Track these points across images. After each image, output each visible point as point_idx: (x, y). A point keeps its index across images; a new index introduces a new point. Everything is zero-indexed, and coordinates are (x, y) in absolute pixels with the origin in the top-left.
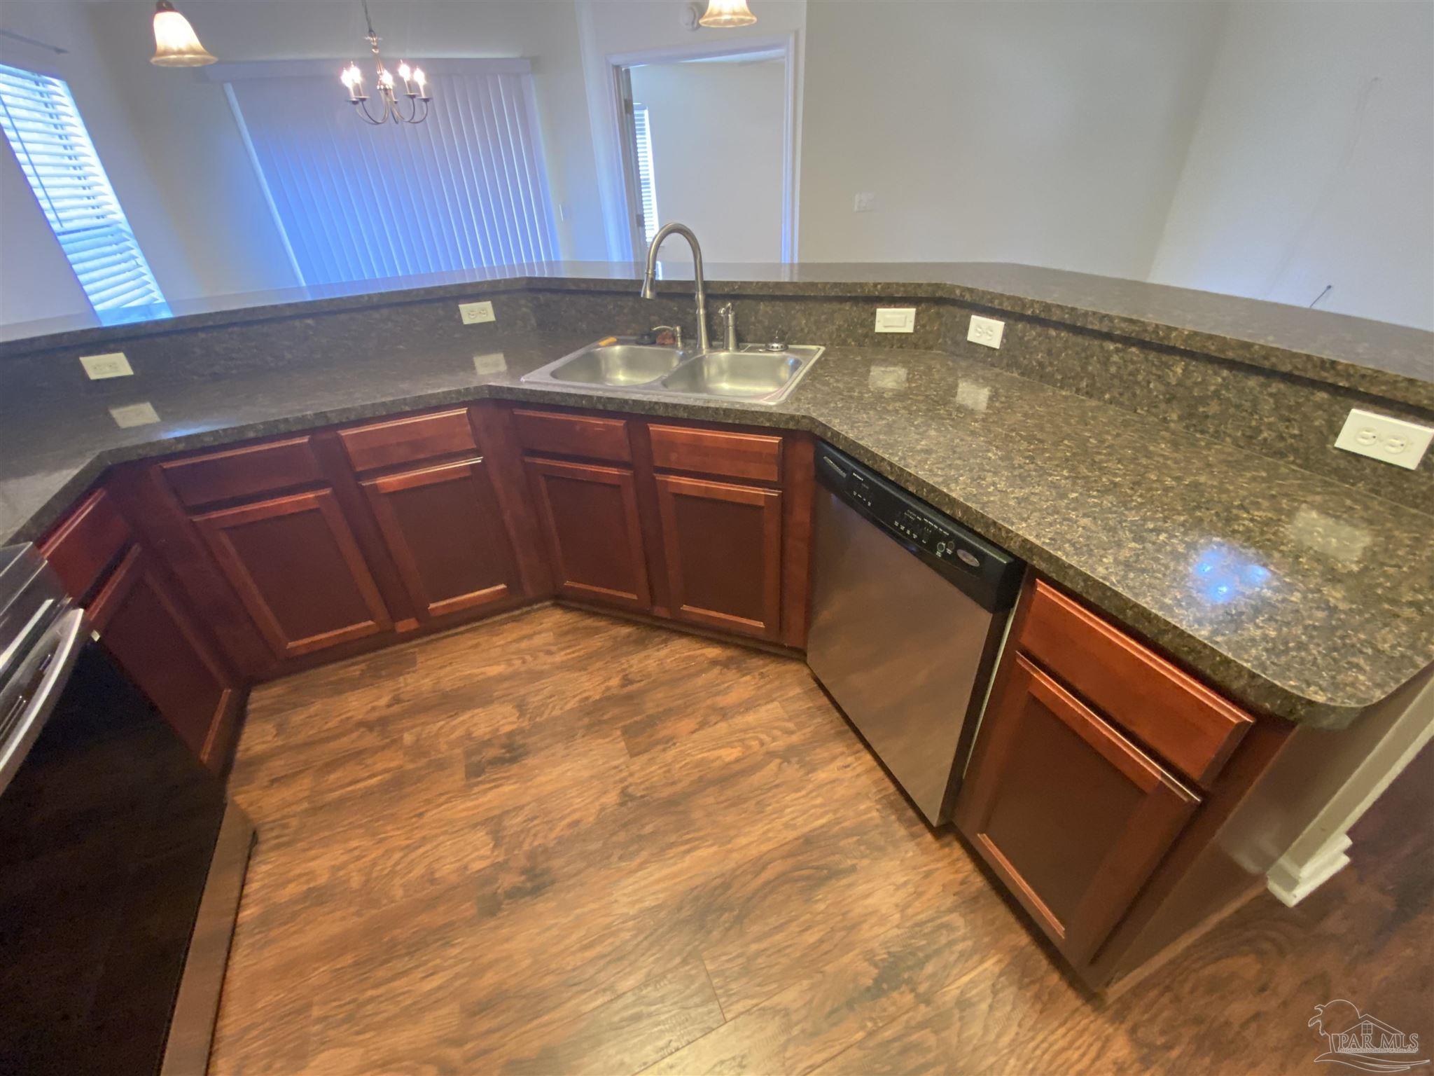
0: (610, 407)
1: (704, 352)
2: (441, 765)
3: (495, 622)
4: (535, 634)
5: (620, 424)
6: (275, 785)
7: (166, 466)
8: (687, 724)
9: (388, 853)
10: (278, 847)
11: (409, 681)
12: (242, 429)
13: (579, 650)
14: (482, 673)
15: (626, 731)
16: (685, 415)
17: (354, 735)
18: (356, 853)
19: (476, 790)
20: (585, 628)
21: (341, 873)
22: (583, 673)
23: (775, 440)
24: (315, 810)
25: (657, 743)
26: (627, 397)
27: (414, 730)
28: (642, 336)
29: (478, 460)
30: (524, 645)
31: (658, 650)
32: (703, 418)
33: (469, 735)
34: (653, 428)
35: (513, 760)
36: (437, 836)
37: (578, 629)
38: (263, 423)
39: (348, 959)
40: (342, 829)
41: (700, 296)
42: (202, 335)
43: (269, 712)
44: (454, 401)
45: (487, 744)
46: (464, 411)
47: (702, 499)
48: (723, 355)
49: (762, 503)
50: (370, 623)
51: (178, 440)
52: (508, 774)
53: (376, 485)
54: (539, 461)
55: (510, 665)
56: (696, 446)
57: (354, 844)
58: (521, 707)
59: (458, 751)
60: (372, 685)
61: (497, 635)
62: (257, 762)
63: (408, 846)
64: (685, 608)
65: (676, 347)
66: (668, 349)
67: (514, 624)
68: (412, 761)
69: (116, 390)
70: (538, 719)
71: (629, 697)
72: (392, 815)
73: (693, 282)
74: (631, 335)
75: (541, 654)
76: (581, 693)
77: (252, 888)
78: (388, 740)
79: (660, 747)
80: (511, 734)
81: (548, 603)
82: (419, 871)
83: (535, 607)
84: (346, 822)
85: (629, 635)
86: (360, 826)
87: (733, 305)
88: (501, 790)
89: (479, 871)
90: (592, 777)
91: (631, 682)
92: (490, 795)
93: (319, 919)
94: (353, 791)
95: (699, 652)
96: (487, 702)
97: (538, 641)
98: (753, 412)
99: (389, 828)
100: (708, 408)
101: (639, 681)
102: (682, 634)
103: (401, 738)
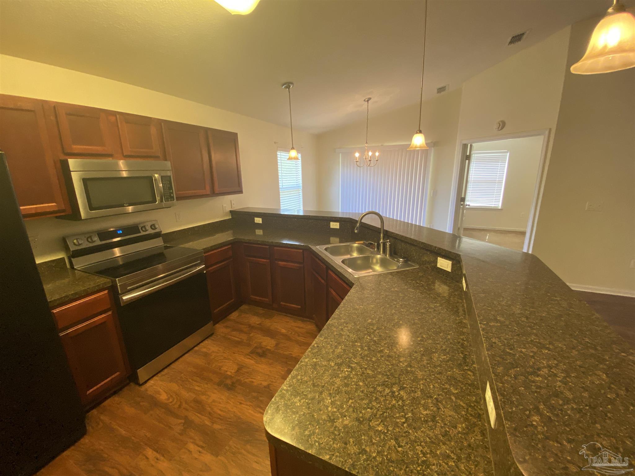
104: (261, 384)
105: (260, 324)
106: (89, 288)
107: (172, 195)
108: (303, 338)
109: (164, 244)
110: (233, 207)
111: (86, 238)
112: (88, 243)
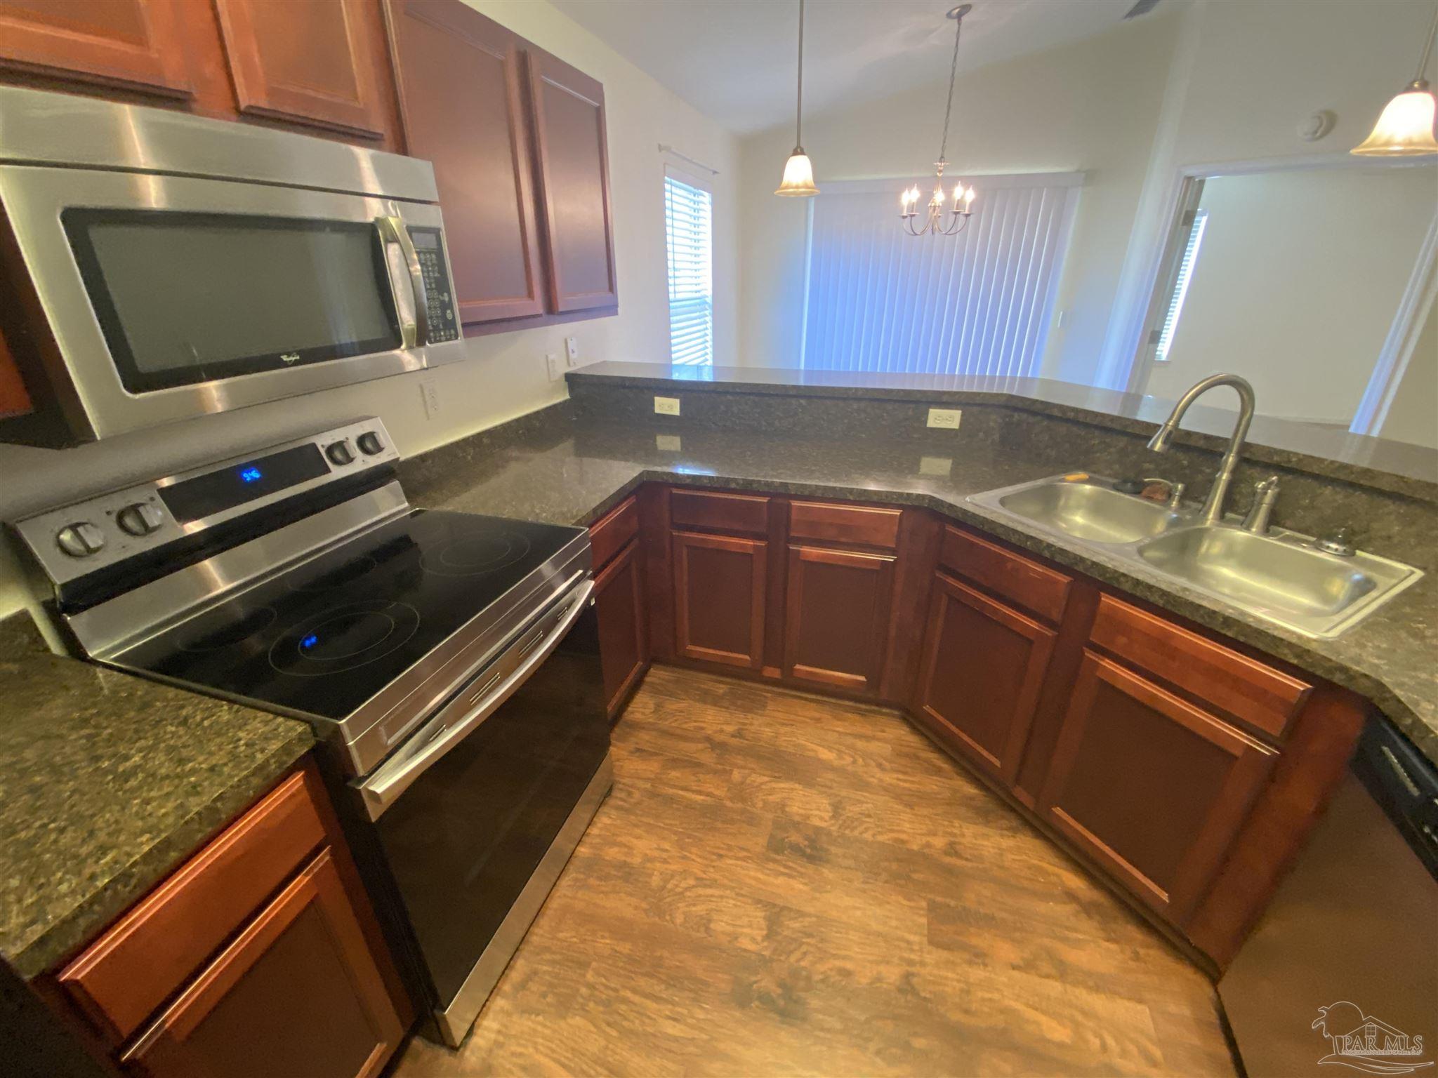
0: (1058, 559)
1: (1208, 524)
2: (752, 820)
3: (840, 705)
4: (874, 738)
5: (1064, 579)
6: (637, 754)
7: (675, 491)
8: (1006, 951)
9: (685, 873)
10: (619, 808)
11: (756, 722)
12: (728, 480)
13: (912, 782)
14: (813, 750)
15: (933, 908)
16: (1161, 603)
17: (700, 746)
18: (665, 855)
19: (771, 865)
20: (927, 761)
21: (649, 865)
22: (908, 810)
23: (1300, 686)
24: (653, 795)
25: (964, 947)
26: (1085, 555)
27: (742, 771)
28: (1125, 481)
29: (890, 559)
30: (860, 744)
31: (1002, 836)
32: (1187, 614)
33: (782, 806)
34: (1106, 599)
35: (812, 859)
36: (725, 887)
37: (918, 758)
38: (743, 479)
39: (625, 948)
40: (662, 825)
41: (1231, 459)
42: (729, 397)
43: (656, 691)
44: (894, 502)
45: (796, 826)
46: (897, 513)
47: (1142, 705)
48: (1241, 534)
49: (1238, 752)
50: (747, 657)
51: (689, 476)
52: (803, 870)
53: (799, 551)
54: (951, 581)
55: (841, 758)
56: (1162, 643)
57: (667, 846)
58: (837, 809)
59: (770, 816)
60: (727, 708)
61: (839, 720)
62: (635, 726)
63: (702, 879)
64: (1058, 811)
65: (1170, 508)
66: (1157, 506)
67: (857, 717)
68: (731, 799)
69: (666, 424)
70: (847, 832)
71: (949, 871)
72: (701, 840)
73: (1226, 440)
74: (1109, 475)
75: (873, 763)
76: (899, 831)
77: (594, 831)
78: (720, 767)
79: (966, 956)
80: (818, 830)
81: (896, 713)
82: (700, 909)
83: (884, 710)
84: (667, 821)
85: (972, 798)
86: (675, 833)
87: (1279, 480)
88: (792, 882)
89: (745, 950)
90: (879, 934)
91: (957, 855)
92: (781, 880)
93: (622, 895)
94: (683, 797)
95: (1056, 870)
96: (809, 783)
97: (874, 747)
98: (1274, 637)
99: (694, 850)
100: (1200, 606)
101: (967, 859)
102: (1038, 833)
103: (731, 771)
104: (879, 979)
105: (739, 734)
106: (220, 797)
107: (449, 316)
108: (901, 776)
109: (412, 506)
110: (571, 364)
111: (114, 517)
112: (128, 539)
